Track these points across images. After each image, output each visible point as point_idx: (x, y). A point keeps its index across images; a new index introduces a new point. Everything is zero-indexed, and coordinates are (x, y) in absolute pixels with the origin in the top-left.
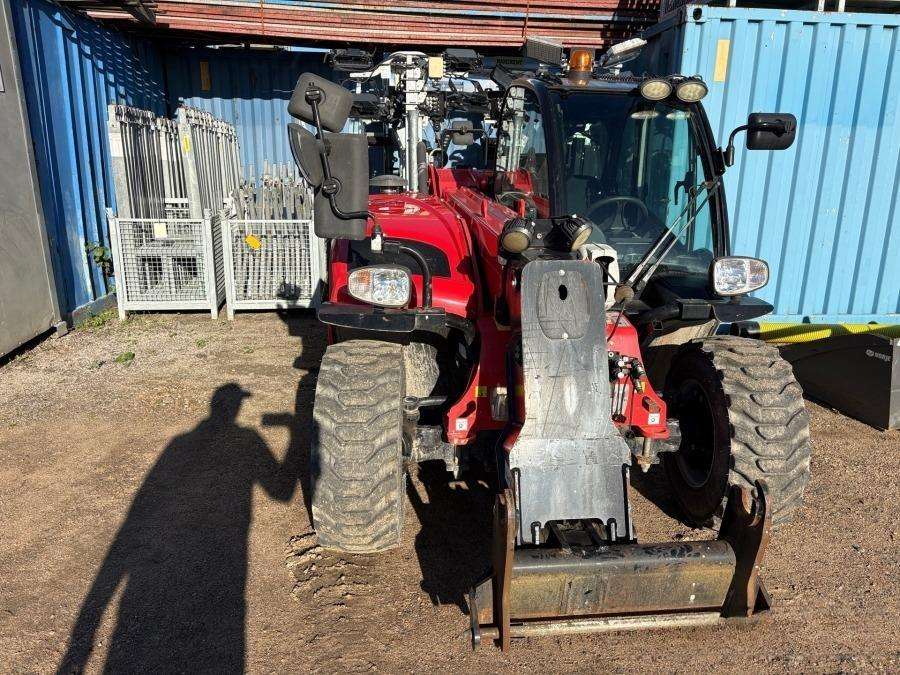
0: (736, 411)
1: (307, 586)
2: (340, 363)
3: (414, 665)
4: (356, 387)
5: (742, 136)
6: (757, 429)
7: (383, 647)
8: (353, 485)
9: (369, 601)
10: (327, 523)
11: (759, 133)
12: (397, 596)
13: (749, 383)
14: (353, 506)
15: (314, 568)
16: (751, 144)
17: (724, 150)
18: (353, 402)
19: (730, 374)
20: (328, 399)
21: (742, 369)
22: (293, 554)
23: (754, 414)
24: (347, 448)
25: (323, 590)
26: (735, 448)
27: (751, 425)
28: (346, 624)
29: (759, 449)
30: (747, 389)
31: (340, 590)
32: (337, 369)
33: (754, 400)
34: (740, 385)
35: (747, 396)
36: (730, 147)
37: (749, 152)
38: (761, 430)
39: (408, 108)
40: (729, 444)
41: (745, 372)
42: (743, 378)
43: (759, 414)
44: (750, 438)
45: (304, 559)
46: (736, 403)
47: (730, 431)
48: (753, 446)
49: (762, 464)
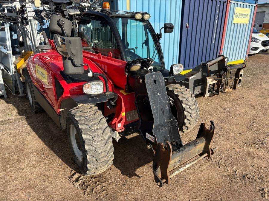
0: (184, 104)
1: (88, 190)
2: (83, 116)
3: (138, 199)
4: (94, 123)
5: (163, 30)
6: (189, 107)
7: (125, 198)
8: (102, 154)
9: (111, 187)
10: (93, 168)
11: (167, 29)
12: (117, 182)
13: (185, 96)
14: (103, 160)
15: (85, 184)
16: (166, 32)
17: (159, 34)
18: (96, 128)
19: (180, 95)
20: (86, 129)
21: (182, 93)
22: (74, 182)
23: (188, 104)
24: (98, 143)
25: (94, 189)
26: (186, 113)
27: (188, 107)
28: (110, 196)
29: (191, 112)
30: (185, 98)
31: (99, 187)
32: (83, 118)
33: (187, 100)
34: (183, 97)
35: (185, 99)
36: (160, 33)
37: (166, 34)
38: (190, 107)
39: (29, 18)
40: (184, 112)
41: (183, 94)
42: (183, 95)
43: (189, 104)
44: (189, 110)
45: (80, 182)
46: (184, 102)
47: (184, 109)
48: (190, 112)
49: (192, 116)
